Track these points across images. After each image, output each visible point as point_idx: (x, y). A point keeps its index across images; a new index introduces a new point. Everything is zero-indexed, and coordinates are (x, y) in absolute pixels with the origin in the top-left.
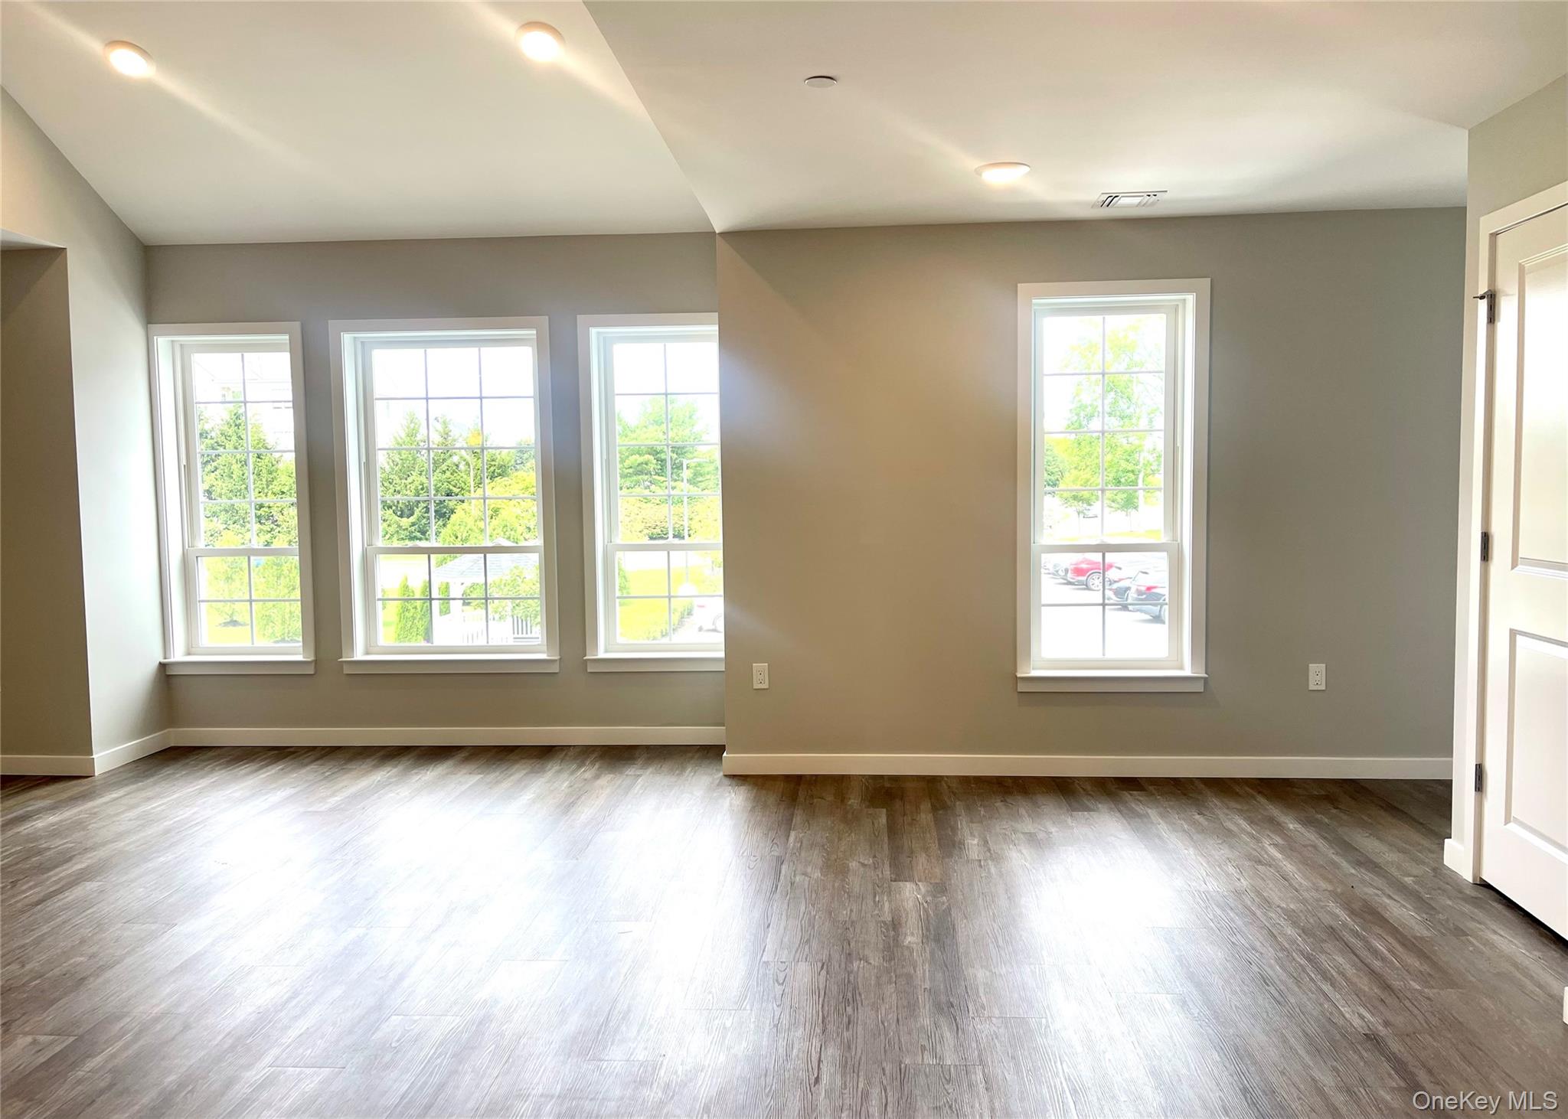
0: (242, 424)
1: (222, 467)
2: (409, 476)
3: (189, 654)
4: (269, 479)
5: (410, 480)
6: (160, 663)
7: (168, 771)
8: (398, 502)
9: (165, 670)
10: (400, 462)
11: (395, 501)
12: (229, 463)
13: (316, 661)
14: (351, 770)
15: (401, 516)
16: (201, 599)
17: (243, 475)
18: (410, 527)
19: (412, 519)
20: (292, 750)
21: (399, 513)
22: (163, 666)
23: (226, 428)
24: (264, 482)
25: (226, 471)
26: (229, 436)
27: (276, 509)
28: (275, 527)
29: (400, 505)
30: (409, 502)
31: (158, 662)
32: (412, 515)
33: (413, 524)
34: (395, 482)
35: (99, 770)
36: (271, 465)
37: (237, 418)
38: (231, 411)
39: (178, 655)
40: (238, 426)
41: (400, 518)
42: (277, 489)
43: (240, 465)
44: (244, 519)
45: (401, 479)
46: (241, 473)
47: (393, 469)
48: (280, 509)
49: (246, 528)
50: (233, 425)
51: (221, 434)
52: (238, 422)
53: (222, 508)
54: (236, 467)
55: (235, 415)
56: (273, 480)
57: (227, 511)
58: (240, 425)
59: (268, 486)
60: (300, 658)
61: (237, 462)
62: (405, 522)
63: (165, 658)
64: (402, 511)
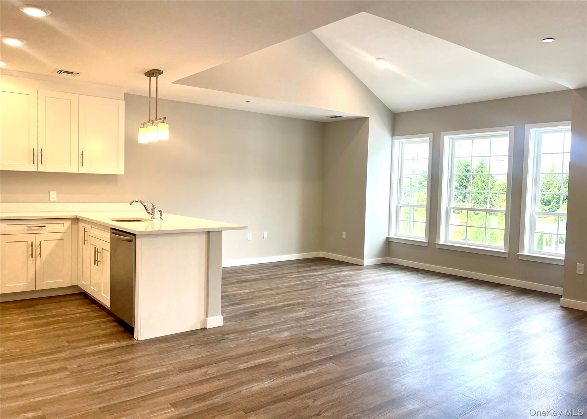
0: (484, 167)
1: (475, 183)
2: (550, 189)
3: (396, 236)
4: (491, 188)
5: (550, 190)
6: (387, 237)
7: (382, 268)
8: (544, 199)
9: (388, 239)
10: (546, 182)
11: (543, 199)
12: (477, 181)
13: (429, 242)
14: (429, 278)
15: (545, 205)
16: (401, 219)
17: (482, 186)
18: (549, 209)
19: (550, 206)
20: (419, 269)
21: (544, 204)
22: (388, 238)
23: (477, 168)
24: (490, 189)
25: (476, 184)
26: (478, 172)
27: (493, 199)
28: (492, 206)
29: (545, 200)
30: (549, 199)
31: (386, 237)
32: (550, 205)
33: (550, 209)
34: (543, 191)
35: (364, 265)
36: (492, 182)
37: (482, 165)
38: (480, 162)
39: (392, 236)
40: (482, 168)
41: (544, 206)
42: (495, 192)
43: (481, 182)
44: (481, 202)
45: (546, 190)
46: (481, 185)
47: (543, 185)
48: (494, 199)
49: (481, 206)
50: (480, 167)
51: (476, 171)
52: (482, 166)
53: (473, 198)
54: (479, 183)
55: (481, 164)
56: (493, 188)
57: (475, 199)
58: (483, 167)
59: (491, 190)
60: (424, 241)
61: (480, 181)
62: (547, 207)
63: (389, 236)
64: (545, 203)
